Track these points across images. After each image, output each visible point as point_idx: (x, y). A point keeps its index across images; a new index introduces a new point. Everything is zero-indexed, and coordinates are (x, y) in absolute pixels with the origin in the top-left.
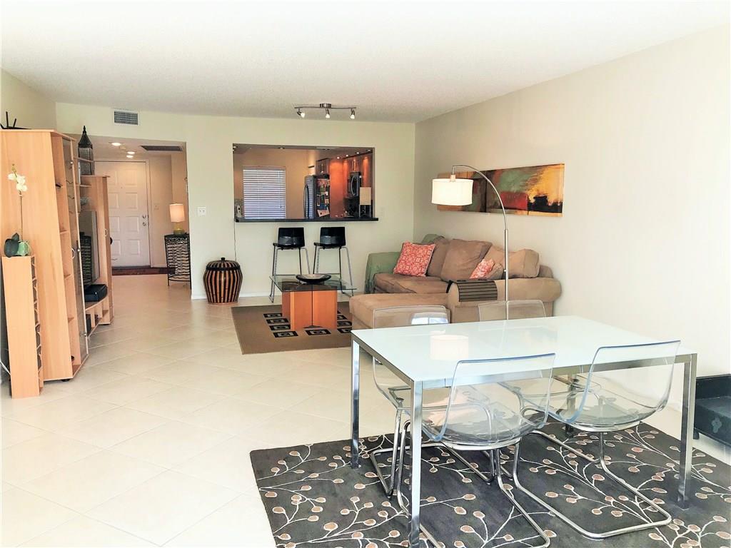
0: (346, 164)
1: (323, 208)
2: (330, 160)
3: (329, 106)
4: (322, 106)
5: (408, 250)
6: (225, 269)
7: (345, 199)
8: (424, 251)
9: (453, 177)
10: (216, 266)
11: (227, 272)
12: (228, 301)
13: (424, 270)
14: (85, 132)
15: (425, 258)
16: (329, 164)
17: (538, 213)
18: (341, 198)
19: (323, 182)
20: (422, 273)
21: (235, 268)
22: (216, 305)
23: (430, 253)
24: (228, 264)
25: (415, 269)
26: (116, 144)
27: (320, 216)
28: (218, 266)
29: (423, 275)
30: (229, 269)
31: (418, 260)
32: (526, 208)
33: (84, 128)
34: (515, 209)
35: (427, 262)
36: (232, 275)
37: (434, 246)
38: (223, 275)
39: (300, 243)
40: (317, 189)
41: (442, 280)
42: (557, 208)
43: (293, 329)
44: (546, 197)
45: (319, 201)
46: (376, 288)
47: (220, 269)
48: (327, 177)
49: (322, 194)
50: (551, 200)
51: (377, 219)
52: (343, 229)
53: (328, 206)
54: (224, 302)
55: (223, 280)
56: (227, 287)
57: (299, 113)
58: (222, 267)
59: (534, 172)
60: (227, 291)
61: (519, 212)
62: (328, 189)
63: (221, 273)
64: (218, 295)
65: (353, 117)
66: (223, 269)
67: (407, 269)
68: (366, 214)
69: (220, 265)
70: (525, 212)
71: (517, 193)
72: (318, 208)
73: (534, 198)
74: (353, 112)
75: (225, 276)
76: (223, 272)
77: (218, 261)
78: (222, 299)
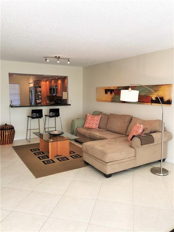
0: (48, 82)
1: (38, 99)
2: (41, 81)
3: (59, 58)
4: (56, 57)
5: (90, 118)
6: (8, 129)
7: (47, 96)
8: (97, 118)
9: (130, 89)
10: (4, 127)
11: (9, 130)
12: (9, 144)
13: (98, 126)
15: (98, 121)
16: (41, 82)
17: (158, 104)
18: (46, 95)
19: (39, 89)
20: (97, 127)
21: (12, 128)
22: (3, 146)
23: (99, 119)
24: (9, 127)
25: (94, 126)
27: (38, 102)
28: (4, 128)
29: (98, 128)
30: (10, 129)
31: (95, 122)
32: (150, 101)
34: (144, 102)
35: (98, 123)
36: (11, 132)
37: (100, 116)
38: (7, 132)
39: (40, 116)
40: (36, 92)
41: (108, 131)
42: (169, 102)
43: (50, 158)
44: (163, 98)
45: (37, 97)
46: (77, 134)
47: (6, 129)
48: (40, 87)
49: (38, 94)
50: (166, 99)
51: (70, 105)
52: (58, 109)
53: (41, 98)
54: (8, 144)
55: (7, 134)
56: (9, 137)
57: (46, 60)
58: (6, 128)
59: (156, 87)
60: (9, 139)
61: (146, 103)
62: (40, 92)
63: (6, 131)
64: (5, 141)
65: (69, 63)
66: (7, 129)
67: (90, 126)
68: (64, 103)
69: (5, 127)
70: (150, 104)
71: (144, 96)
72: (37, 99)
73: (155, 98)
74: (69, 61)
75: (8, 132)
76: (7, 130)
77: (4, 125)
78: (7, 143)
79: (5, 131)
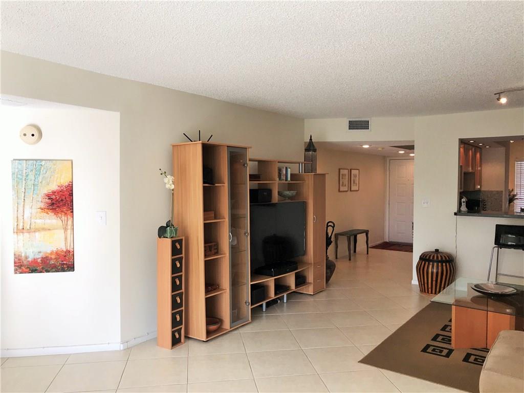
11: (435, 264)
14: (311, 139)
24: (441, 256)
26: (366, 146)
28: (427, 257)
30: (442, 262)
33: (311, 137)
38: (431, 266)
43: (453, 346)
47: (433, 261)
55: (435, 271)
56: (434, 279)
57: (499, 100)
58: (431, 258)
60: (434, 282)
63: (429, 264)
64: (426, 285)
69: (434, 256)
76: (431, 263)
77: (432, 252)
78: (430, 290)
79: (427, 263)
